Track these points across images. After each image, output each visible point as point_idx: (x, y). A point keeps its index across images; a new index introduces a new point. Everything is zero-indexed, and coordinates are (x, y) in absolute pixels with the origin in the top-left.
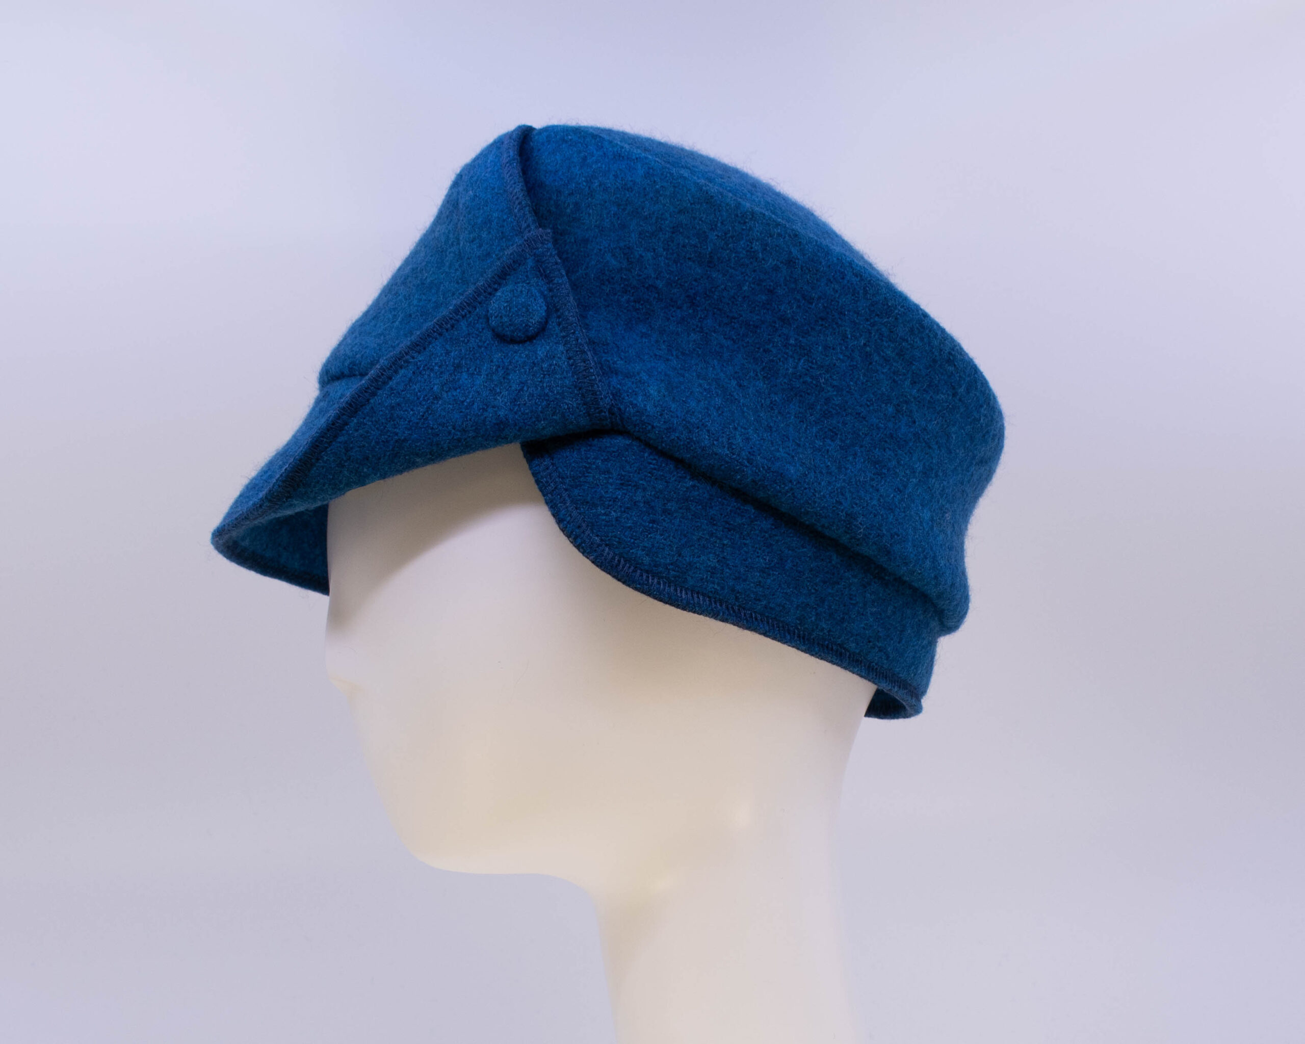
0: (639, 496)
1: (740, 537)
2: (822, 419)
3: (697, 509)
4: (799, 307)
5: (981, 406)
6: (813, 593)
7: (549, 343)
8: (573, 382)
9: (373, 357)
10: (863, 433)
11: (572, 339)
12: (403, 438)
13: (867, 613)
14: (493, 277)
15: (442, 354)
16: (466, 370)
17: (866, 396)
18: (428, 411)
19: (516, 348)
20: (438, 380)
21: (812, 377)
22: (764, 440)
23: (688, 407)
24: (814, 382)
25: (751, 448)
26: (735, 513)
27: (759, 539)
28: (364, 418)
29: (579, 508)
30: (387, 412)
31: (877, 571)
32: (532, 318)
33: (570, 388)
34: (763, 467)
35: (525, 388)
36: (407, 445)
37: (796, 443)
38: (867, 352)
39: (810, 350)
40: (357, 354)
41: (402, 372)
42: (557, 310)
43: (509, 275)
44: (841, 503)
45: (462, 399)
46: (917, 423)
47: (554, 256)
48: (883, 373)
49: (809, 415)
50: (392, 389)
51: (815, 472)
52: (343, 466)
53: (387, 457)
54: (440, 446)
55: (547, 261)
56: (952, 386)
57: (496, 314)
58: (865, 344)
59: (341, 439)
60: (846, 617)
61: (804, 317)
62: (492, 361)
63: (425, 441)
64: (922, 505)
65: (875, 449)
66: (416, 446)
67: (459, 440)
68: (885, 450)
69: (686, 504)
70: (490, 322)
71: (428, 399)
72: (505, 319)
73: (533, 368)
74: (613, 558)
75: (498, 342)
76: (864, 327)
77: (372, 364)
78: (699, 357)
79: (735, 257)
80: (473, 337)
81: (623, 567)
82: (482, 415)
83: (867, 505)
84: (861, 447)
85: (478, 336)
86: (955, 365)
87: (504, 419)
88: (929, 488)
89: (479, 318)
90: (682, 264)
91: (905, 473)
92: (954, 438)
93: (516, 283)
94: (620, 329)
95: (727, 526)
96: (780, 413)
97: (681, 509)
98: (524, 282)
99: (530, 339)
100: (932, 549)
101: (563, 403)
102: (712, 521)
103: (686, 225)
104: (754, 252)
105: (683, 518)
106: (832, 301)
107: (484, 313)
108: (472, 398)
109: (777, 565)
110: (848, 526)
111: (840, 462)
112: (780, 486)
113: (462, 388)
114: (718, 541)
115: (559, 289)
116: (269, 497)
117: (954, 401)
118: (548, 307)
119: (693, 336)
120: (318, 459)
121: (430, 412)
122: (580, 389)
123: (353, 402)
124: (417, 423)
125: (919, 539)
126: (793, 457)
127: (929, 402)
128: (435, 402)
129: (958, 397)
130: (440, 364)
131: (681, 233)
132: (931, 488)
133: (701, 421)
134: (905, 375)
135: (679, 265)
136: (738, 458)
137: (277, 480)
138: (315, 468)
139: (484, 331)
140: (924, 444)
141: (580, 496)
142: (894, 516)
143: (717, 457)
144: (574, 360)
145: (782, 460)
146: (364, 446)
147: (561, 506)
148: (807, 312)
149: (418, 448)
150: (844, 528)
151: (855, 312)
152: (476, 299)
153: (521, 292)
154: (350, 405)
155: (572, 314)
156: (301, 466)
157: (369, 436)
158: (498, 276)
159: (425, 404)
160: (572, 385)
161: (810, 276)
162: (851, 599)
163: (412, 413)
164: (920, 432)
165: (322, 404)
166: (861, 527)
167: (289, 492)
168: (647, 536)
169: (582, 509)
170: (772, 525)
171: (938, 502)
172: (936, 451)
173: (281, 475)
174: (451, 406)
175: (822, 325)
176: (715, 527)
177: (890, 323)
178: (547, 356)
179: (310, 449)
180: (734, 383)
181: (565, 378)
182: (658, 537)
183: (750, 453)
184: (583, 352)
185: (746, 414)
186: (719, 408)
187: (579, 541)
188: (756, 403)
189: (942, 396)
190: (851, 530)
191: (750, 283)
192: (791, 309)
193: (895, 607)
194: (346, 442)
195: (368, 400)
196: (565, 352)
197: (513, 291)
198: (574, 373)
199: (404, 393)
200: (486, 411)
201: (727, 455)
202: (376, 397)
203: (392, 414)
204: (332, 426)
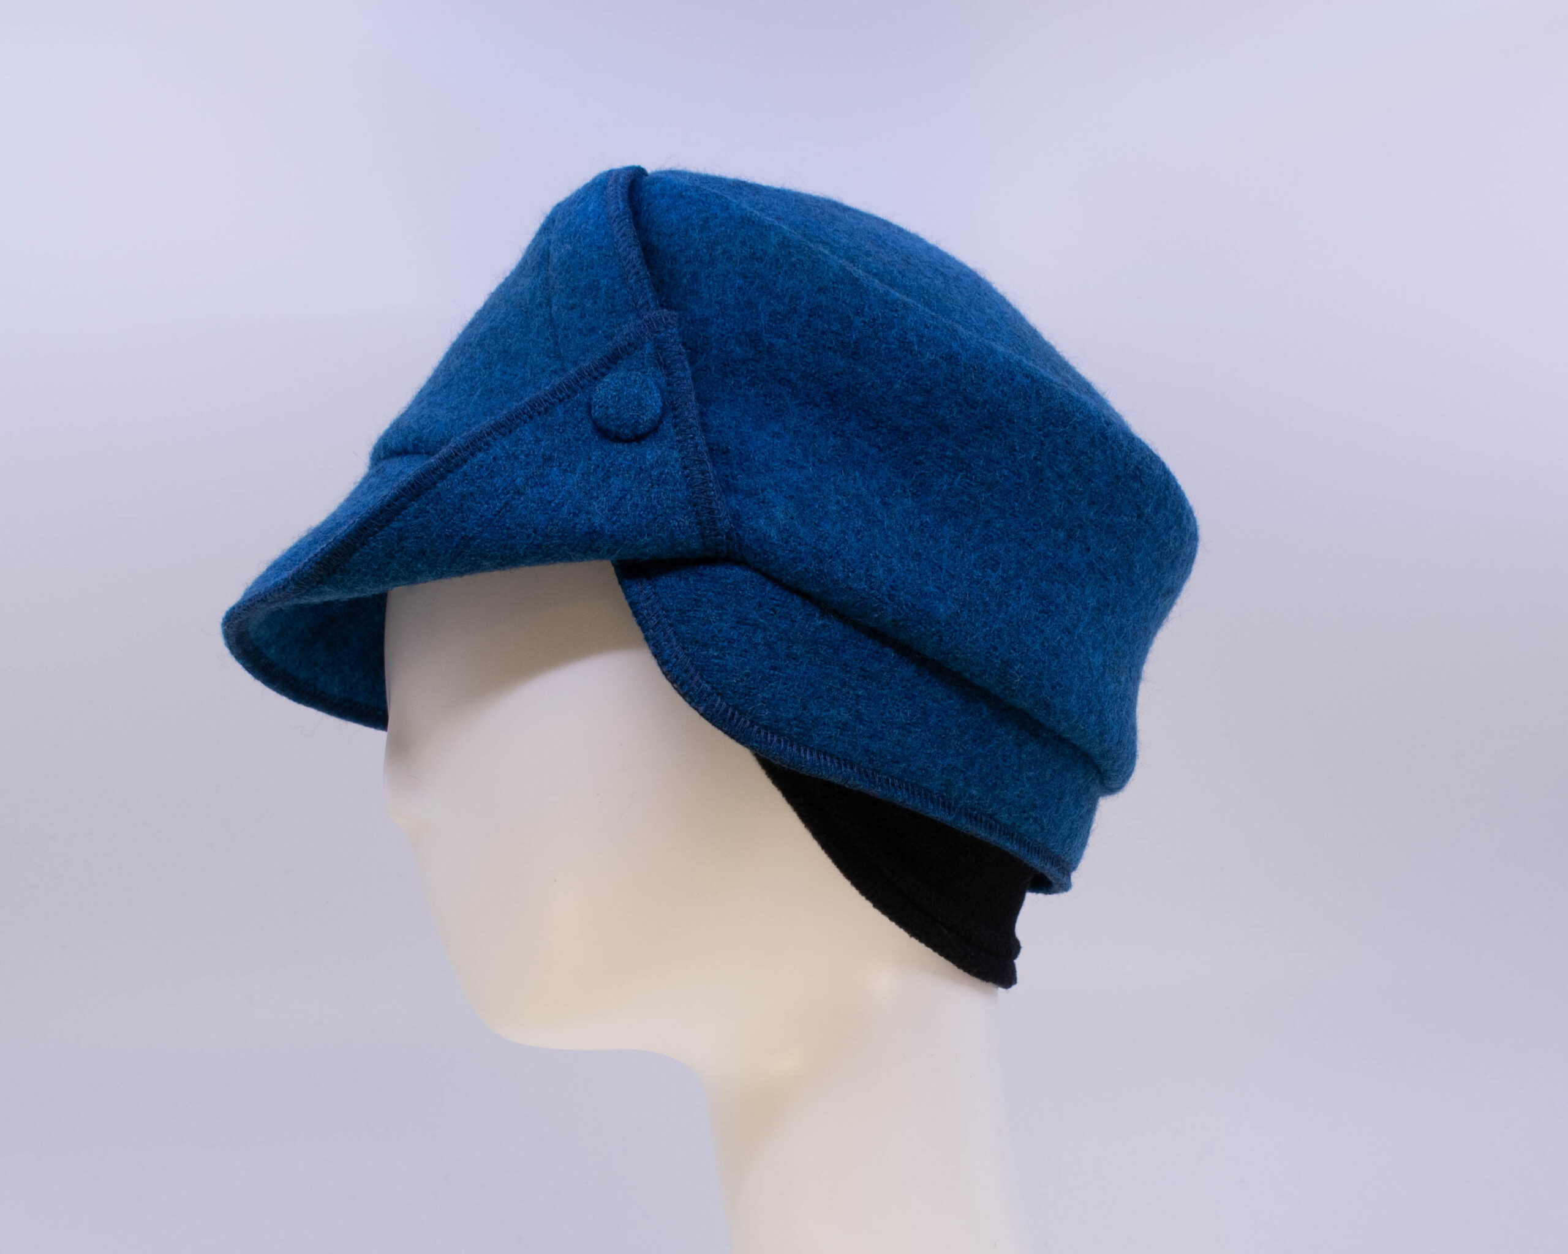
0: (759, 637)
1: (878, 687)
2: (982, 544)
3: (827, 653)
4: (960, 412)
5: (1171, 528)
6: (960, 754)
7: (662, 447)
8: (686, 496)
9: (444, 435)
10: (1028, 563)
11: (690, 446)
12: (471, 535)
13: (1023, 777)
14: (602, 359)
15: (530, 442)
16: (558, 464)
17: (1033, 519)
18: (505, 507)
19: (621, 447)
20: (522, 471)
21: (970, 496)
22: (910, 571)
23: (821, 531)
24: (973, 502)
25: (894, 581)
26: (873, 658)
27: (900, 689)
28: (427, 505)
29: (687, 649)
30: (457, 501)
31: (1033, 727)
32: (643, 414)
33: (683, 503)
34: (907, 605)
35: (629, 497)
36: (475, 543)
37: (950, 573)
38: (1038, 467)
39: (969, 465)
40: (424, 429)
41: (480, 455)
42: (675, 409)
43: (622, 359)
44: (996, 649)
45: (549, 499)
46: (1092, 551)
47: (678, 345)
48: (1055, 492)
49: (966, 540)
50: (465, 474)
51: (970, 611)
52: (393, 557)
53: (447, 555)
54: (515, 551)
55: (669, 349)
56: (1137, 505)
57: (601, 404)
58: (1035, 458)
59: (396, 525)
60: (999, 782)
61: (966, 424)
62: (590, 459)
63: (497, 542)
64: (1094, 648)
65: (1042, 582)
66: (485, 546)
67: (539, 546)
68: (1053, 583)
69: (815, 647)
70: (593, 411)
71: (508, 492)
72: (611, 411)
73: (639, 474)
74: (726, 711)
75: (599, 437)
76: (1035, 437)
77: (443, 443)
78: (838, 465)
79: (886, 348)
80: (569, 426)
81: (738, 721)
82: (572, 520)
83: (1028, 650)
84: (1027, 579)
85: (576, 426)
86: (1141, 482)
87: (598, 528)
88: (1104, 627)
89: (579, 405)
90: (819, 354)
91: (1076, 610)
92: (1138, 567)
93: (629, 370)
94: (747, 426)
95: (863, 673)
96: (931, 537)
97: (808, 652)
98: (638, 370)
99: (639, 438)
100: (1099, 701)
101: (672, 519)
102: (844, 667)
103: (826, 307)
104: (908, 343)
105: (811, 664)
106: (999, 406)
107: (585, 400)
108: (562, 499)
109: (920, 721)
110: (1003, 675)
111: (1000, 598)
112: (925, 627)
113: (551, 485)
114: (851, 692)
115: (679, 384)
116: (296, 579)
117: (1139, 523)
118: (664, 403)
119: (832, 441)
120: (363, 544)
121: (508, 509)
122: (695, 505)
123: (417, 483)
124: (491, 520)
125: (1087, 689)
126: (944, 592)
127: (1109, 525)
128: (516, 497)
129: (1144, 519)
130: (526, 453)
131: (819, 316)
132: (1106, 627)
133: (836, 548)
134: (1081, 493)
135: (817, 355)
136: (877, 593)
137: (309, 560)
138: (358, 554)
139: (584, 422)
140: (1099, 576)
141: (688, 634)
142: (1058, 663)
143: (852, 592)
144: (691, 470)
145: (930, 596)
146: (422, 538)
147: (665, 645)
148: (969, 418)
149: (488, 550)
150: (998, 677)
151: (1026, 420)
152: (578, 382)
153: (635, 381)
154: (413, 486)
155: (692, 415)
156: (343, 549)
157: (430, 527)
158: (608, 358)
159: (504, 499)
160: (685, 499)
161: (975, 376)
162: (1005, 761)
163: (486, 506)
164: (1094, 561)
165: (373, 480)
166: (1018, 676)
167: (321, 576)
168: (768, 685)
169: (690, 650)
170: (915, 671)
171: (1114, 643)
172: (1114, 583)
173: (316, 555)
174: (535, 506)
175: (986, 434)
176: (848, 675)
177: (1067, 433)
178: (657, 462)
179: (356, 530)
180: (878, 500)
181: (678, 490)
182: (780, 687)
183: (891, 587)
184: (702, 462)
185: (890, 539)
186: (859, 531)
187: (686, 688)
188: (903, 525)
189: (1125, 518)
190: (1006, 680)
191: (903, 381)
192: (950, 413)
193: (1054, 771)
194: (401, 529)
195: (435, 484)
196: (680, 460)
197: (625, 378)
198: (689, 486)
199: (478, 481)
200: (578, 516)
201: (864, 589)
202: (445, 481)
203: (462, 505)
204: (387, 508)
